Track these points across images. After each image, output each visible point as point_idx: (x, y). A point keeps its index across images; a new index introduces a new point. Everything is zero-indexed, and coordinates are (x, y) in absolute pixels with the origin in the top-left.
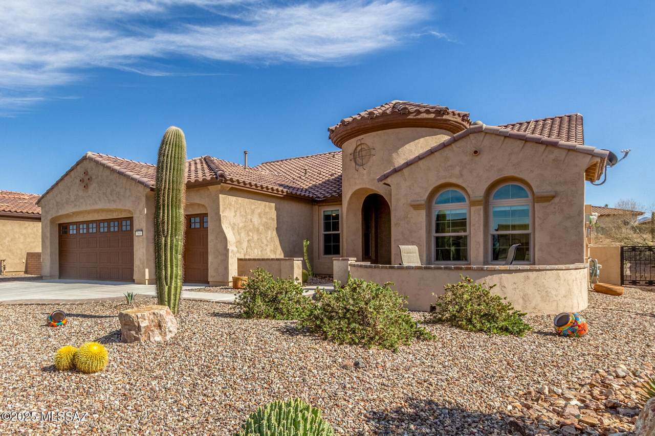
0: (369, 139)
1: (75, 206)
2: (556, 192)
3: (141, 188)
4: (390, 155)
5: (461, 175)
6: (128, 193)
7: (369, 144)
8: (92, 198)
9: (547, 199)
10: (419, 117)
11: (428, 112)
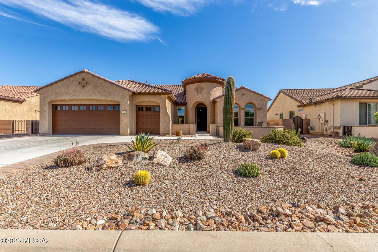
0: (203, 85)
1: (73, 95)
2: (262, 108)
3: (126, 92)
4: (209, 91)
5: (239, 101)
6: (117, 93)
7: (203, 86)
8: (88, 93)
9: (259, 109)
10: (219, 80)
11: (221, 79)
